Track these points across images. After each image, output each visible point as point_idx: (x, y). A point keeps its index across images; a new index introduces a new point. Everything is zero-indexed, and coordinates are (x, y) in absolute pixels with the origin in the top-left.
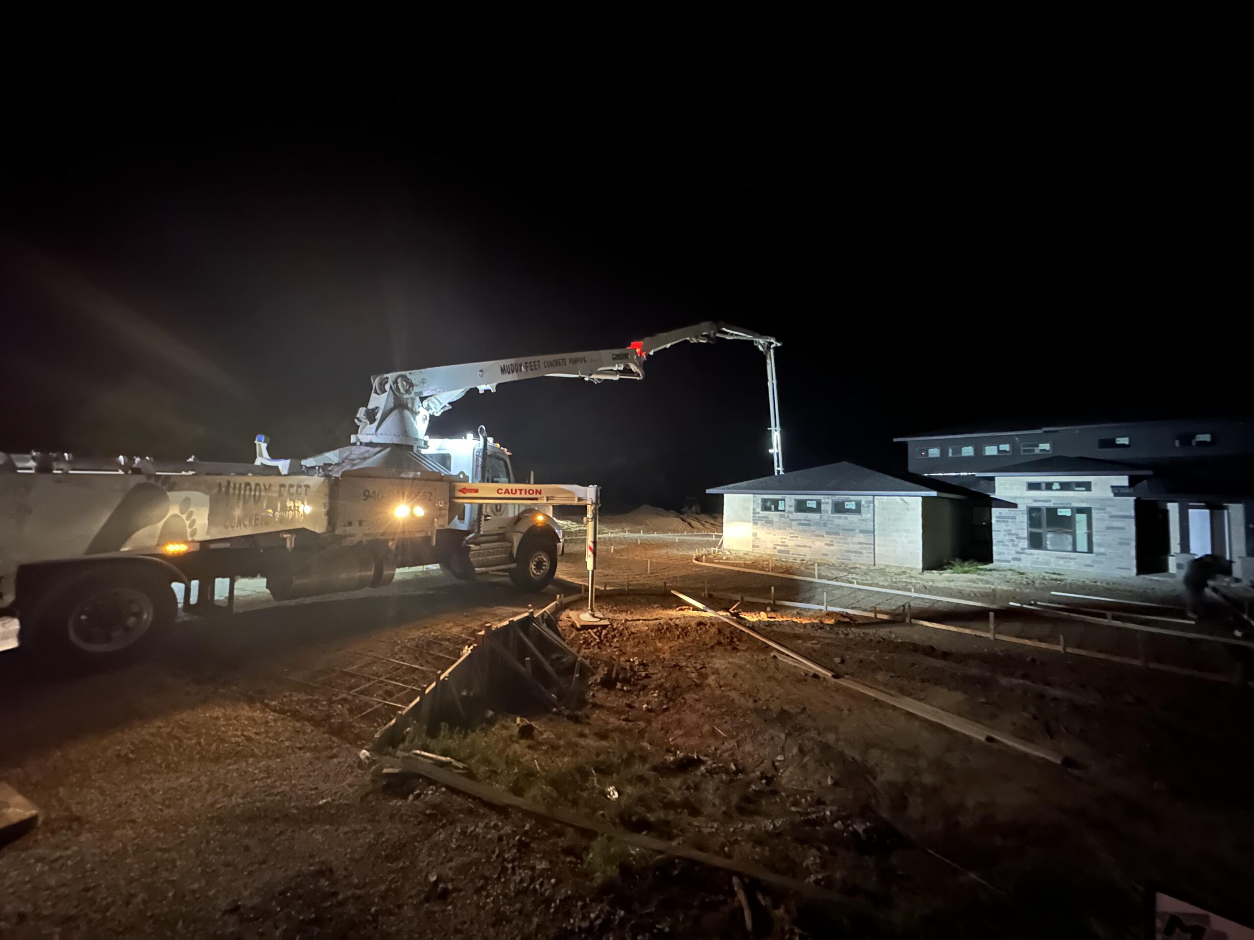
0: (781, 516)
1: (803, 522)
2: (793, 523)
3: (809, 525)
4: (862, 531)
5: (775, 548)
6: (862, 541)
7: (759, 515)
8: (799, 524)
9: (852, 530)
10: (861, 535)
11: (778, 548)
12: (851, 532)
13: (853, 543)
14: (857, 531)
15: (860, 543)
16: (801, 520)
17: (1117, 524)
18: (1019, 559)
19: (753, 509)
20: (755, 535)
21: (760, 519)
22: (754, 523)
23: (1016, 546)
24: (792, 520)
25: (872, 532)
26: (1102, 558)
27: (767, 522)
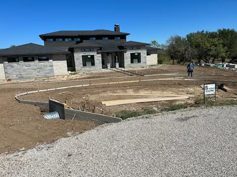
0: (17, 64)
1: (27, 65)
6: (50, 69)
9: (46, 66)
11: (18, 76)
13: (47, 70)
17: (98, 58)
18: (81, 70)
19: (4, 62)
20: (6, 73)
21: (8, 66)
22: (5, 68)
23: (80, 66)
24: (23, 65)
25: (53, 66)
26: (96, 67)
27: (11, 67)
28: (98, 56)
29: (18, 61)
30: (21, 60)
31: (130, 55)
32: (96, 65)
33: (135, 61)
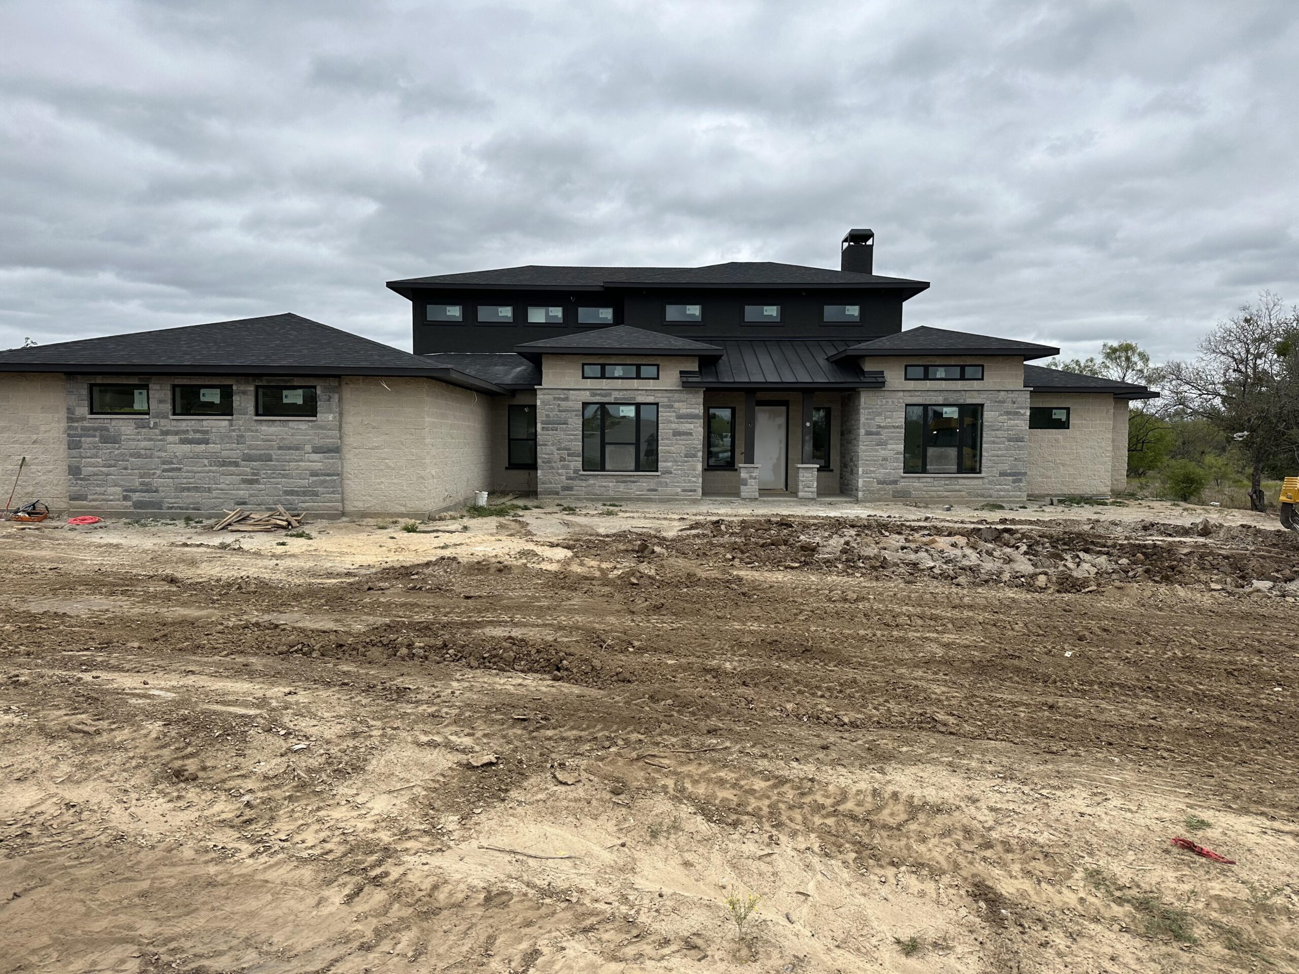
0: (140, 425)
1: (191, 436)
2: (170, 438)
3: (207, 441)
4: (316, 450)
6: (318, 466)
7: (84, 424)
8: (183, 442)
9: (298, 447)
10: (319, 458)
11: (136, 496)
14: (308, 448)
15: (314, 474)
16: (186, 432)
17: (686, 427)
18: (569, 488)
19: (70, 411)
20: (74, 471)
21: (87, 432)
22: (73, 445)
23: (566, 467)
24: (166, 433)
25: (337, 450)
26: (667, 479)
27: (105, 440)
28: (683, 411)
29: (146, 408)
30: (160, 402)
31: (899, 419)
32: (661, 465)
33: (940, 459)
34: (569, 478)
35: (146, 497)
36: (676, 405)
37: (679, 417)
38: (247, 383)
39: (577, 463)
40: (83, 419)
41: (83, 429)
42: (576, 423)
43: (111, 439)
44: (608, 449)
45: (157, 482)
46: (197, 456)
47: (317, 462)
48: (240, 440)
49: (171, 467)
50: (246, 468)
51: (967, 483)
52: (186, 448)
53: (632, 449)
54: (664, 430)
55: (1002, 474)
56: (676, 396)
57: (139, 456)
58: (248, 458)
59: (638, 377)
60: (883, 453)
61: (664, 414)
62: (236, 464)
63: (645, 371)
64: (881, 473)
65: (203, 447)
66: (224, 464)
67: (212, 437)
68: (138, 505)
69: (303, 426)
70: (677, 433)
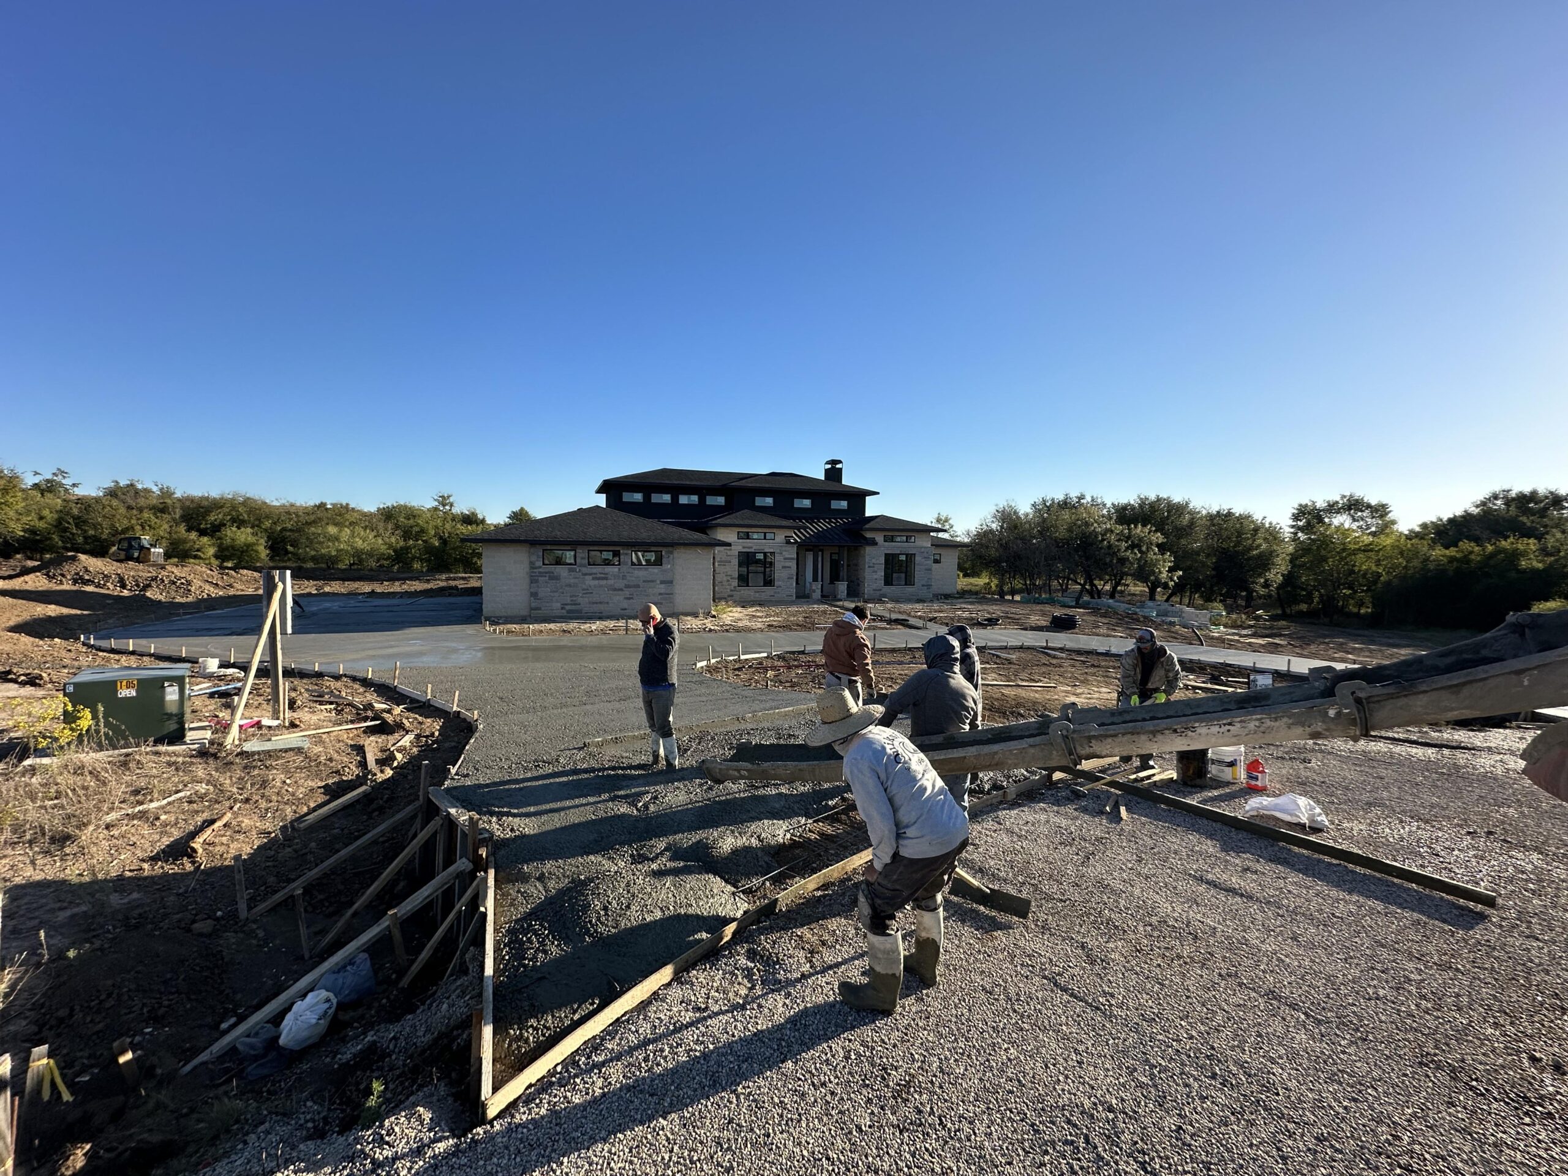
0: (570, 570)
1: (599, 575)
2: (587, 577)
3: (606, 579)
4: (662, 582)
5: (562, 608)
6: (662, 591)
7: (541, 570)
8: (594, 579)
9: (653, 581)
10: (663, 586)
11: (568, 608)
12: (652, 584)
13: (654, 595)
14: (658, 582)
15: (660, 594)
16: (596, 574)
17: (787, 564)
18: (732, 596)
19: (531, 563)
20: (534, 595)
21: (541, 574)
22: (533, 580)
23: (730, 585)
24: (586, 574)
25: (671, 582)
26: (779, 590)
27: (551, 578)
28: (787, 556)
29: (572, 561)
30: (583, 558)
31: (882, 560)
32: (776, 583)
33: (899, 578)
34: (731, 591)
35: (573, 607)
36: (784, 553)
37: (785, 559)
38: (628, 549)
39: (735, 583)
40: (540, 567)
41: (540, 573)
42: (735, 562)
43: (555, 578)
44: (750, 575)
45: (580, 600)
46: (601, 586)
47: (662, 588)
48: (624, 577)
49: (587, 592)
50: (627, 592)
51: (909, 589)
52: (596, 582)
53: (762, 575)
54: (778, 566)
55: (923, 586)
56: (784, 549)
57: (570, 586)
58: (627, 586)
59: (765, 539)
60: (875, 577)
61: (778, 557)
62: (621, 590)
63: (768, 536)
64: (874, 586)
65: (603, 582)
66: (615, 590)
67: (609, 576)
68: (569, 612)
69: (656, 571)
70: (783, 567)
